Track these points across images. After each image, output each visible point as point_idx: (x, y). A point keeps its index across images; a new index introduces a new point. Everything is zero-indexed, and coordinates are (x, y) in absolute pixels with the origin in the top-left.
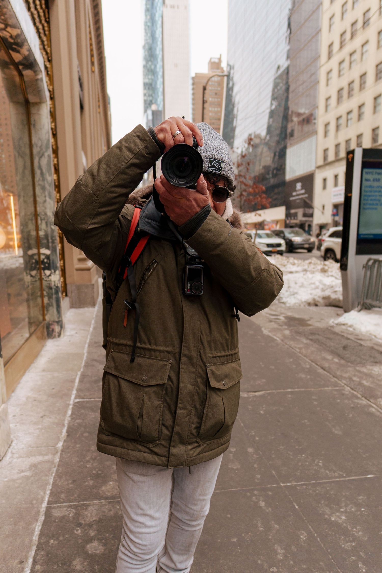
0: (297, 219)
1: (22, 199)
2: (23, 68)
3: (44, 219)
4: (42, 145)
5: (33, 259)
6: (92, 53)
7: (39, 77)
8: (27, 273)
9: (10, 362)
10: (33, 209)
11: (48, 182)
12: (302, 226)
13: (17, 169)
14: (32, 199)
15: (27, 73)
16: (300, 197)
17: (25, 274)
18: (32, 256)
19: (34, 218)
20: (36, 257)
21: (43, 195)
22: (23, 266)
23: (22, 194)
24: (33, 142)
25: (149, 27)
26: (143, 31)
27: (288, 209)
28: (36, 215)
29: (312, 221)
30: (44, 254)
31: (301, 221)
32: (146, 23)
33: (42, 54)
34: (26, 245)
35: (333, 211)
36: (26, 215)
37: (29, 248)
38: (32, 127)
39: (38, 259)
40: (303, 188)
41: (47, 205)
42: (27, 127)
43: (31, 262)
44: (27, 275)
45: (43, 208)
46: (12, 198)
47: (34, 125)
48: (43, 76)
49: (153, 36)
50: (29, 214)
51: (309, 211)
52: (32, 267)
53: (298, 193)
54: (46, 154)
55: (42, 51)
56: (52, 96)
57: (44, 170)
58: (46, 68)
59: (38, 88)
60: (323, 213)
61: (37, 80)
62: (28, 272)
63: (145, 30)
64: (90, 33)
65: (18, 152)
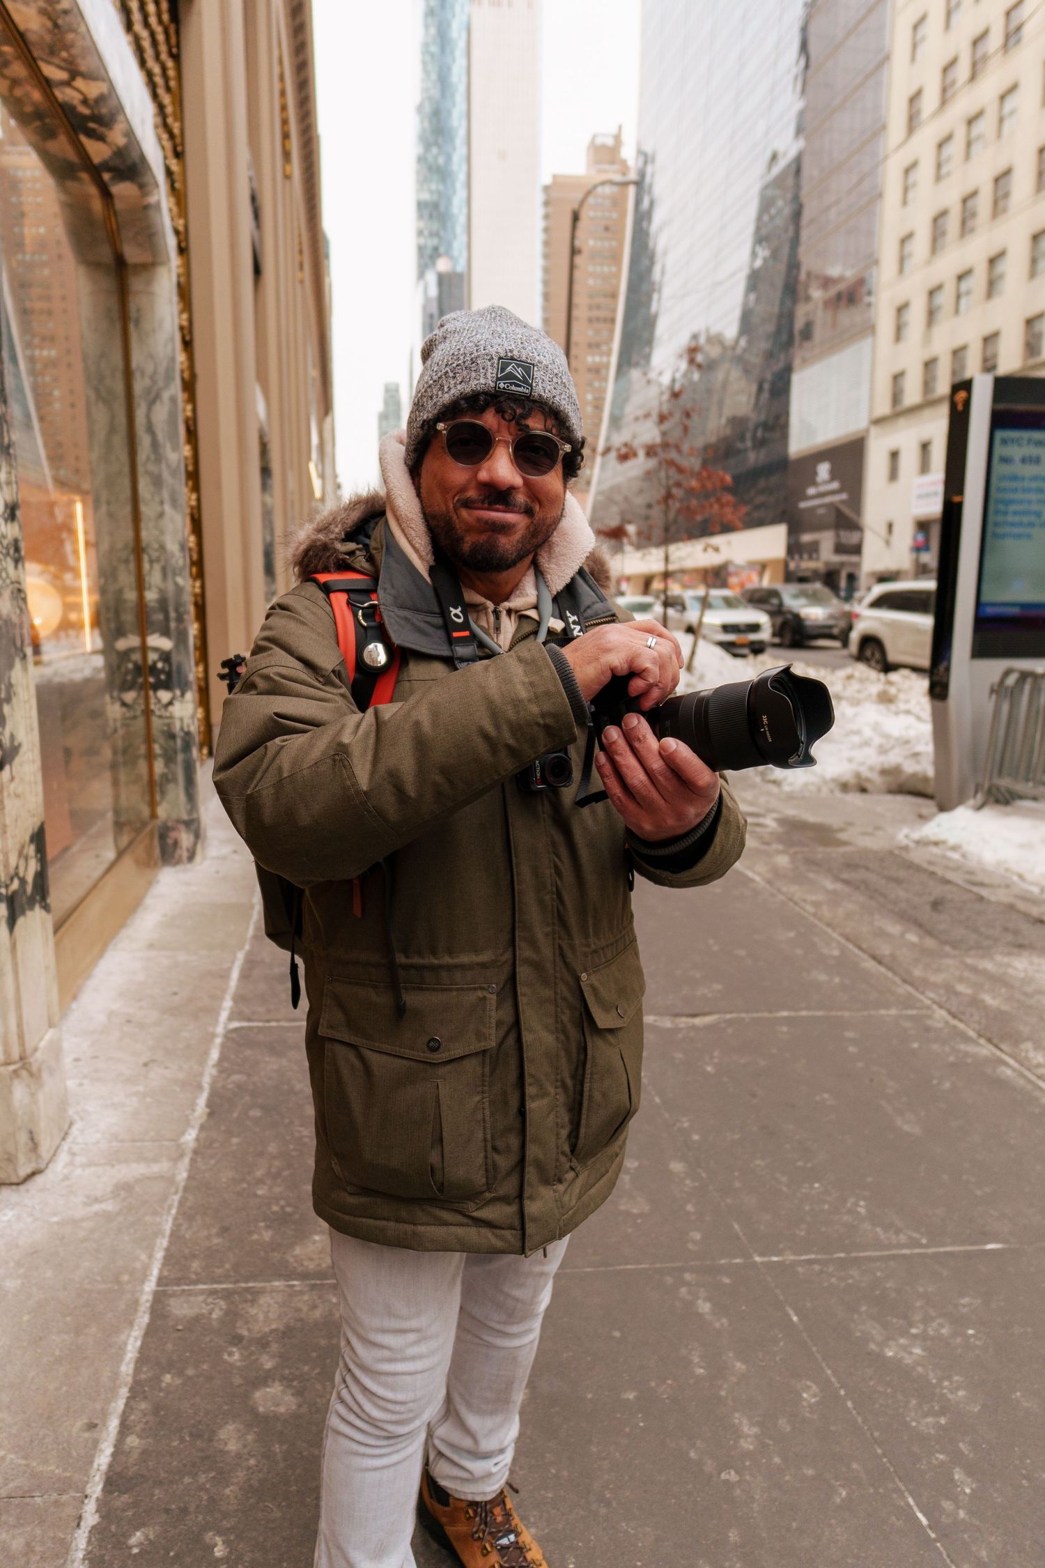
0: (818, 559)
1: (104, 508)
2: (113, 179)
3: (158, 560)
4: (155, 373)
5: (129, 660)
6: (286, 128)
7: (152, 199)
8: (112, 697)
9: (67, 924)
10: (130, 534)
11: (168, 466)
12: (830, 578)
13: (91, 433)
14: (128, 510)
15: (122, 190)
16: (828, 500)
17: (107, 698)
18: (125, 655)
19: (132, 557)
20: (137, 657)
21: (157, 499)
22: (102, 675)
23: (104, 497)
24: (134, 364)
25: (432, 55)
26: (418, 67)
27: (793, 531)
28: (138, 549)
29: (858, 565)
30: (156, 649)
31: (827, 564)
32: (426, 45)
33: (160, 139)
34: (113, 626)
35: (915, 539)
36: (112, 549)
37: (120, 632)
38: (132, 327)
39: (140, 662)
40: (834, 475)
41: (167, 523)
42: (118, 326)
43: (123, 670)
44: (113, 703)
45: (156, 532)
46: (79, 508)
47: (137, 322)
48: (162, 197)
49: (443, 81)
50: (119, 545)
51: (850, 538)
52: (125, 681)
53: (822, 489)
54: (166, 395)
55: (161, 130)
56: (183, 245)
57: (160, 436)
58: (169, 173)
59: (149, 227)
60: (888, 543)
61: (146, 207)
62: (115, 694)
63: (424, 63)
64: (282, 78)
65: (97, 390)
